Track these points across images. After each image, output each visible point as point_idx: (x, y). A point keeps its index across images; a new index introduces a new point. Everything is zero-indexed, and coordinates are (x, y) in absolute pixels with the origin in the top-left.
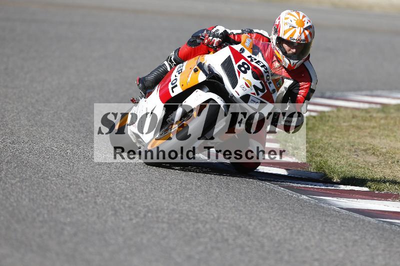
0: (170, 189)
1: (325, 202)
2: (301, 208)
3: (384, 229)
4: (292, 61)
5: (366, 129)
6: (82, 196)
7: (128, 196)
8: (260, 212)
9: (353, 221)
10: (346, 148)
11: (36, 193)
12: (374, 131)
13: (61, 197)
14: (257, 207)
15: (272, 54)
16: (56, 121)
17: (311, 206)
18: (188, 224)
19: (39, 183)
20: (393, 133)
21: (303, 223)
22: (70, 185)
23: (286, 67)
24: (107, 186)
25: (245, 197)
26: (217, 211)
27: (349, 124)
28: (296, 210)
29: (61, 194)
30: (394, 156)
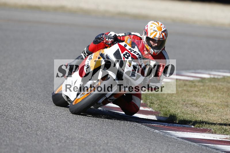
0: (79, 126)
1: (169, 134)
2: (155, 137)
3: (202, 150)
4: (155, 51)
5: (192, 92)
6: (29, 130)
7: (55, 130)
8: (131, 140)
9: (185, 145)
10: (180, 103)
11: (2, 129)
12: (197, 93)
13: (17, 131)
14: (130, 137)
15: (143, 46)
16: (14, 87)
17: (161, 136)
18: (90, 146)
19: (4, 123)
20: (207, 94)
21: (156, 146)
22: (22, 124)
23: (152, 54)
24: (43, 125)
25: (123, 131)
26: (107, 139)
27: (182, 89)
28: (152, 138)
29: (17, 129)
30: (208, 107)
